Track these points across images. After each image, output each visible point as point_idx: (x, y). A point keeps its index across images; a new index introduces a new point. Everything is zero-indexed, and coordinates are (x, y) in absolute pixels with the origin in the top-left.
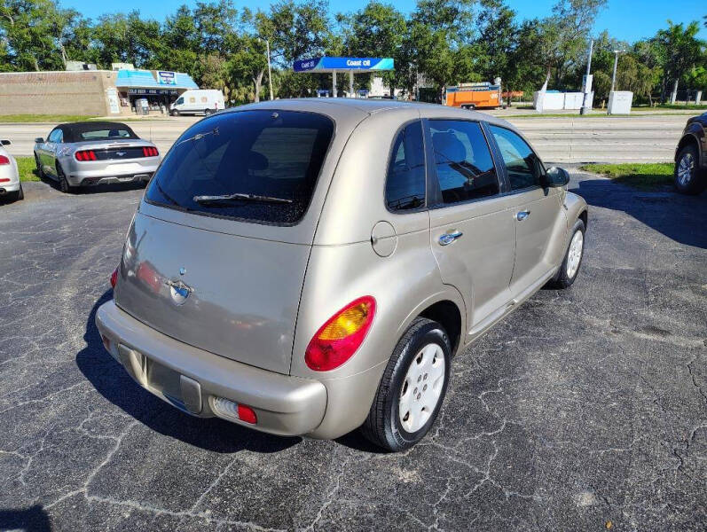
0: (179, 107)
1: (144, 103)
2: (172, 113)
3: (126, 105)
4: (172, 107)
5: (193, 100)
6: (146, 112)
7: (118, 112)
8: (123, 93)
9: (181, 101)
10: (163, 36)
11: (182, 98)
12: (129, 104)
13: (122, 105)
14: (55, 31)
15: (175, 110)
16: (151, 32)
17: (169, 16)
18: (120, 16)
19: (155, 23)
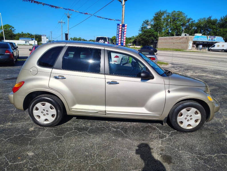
0: (212, 48)
1: (201, 46)
2: (209, 50)
3: (194, 47)
4: (210, 48)
5: (218, 46)
6: (201, 49)
7: (191, 49)
8: (194, 43)
9: (214, 46)
10: (218, 24)
11: (215, 45)
12: (195, 46)
13: (193, 47)
14: (183, 25)
15: (211, 49)
16: (214, 23)
17: (223, 17)
18: (204, 18)
19: (216, 20)
